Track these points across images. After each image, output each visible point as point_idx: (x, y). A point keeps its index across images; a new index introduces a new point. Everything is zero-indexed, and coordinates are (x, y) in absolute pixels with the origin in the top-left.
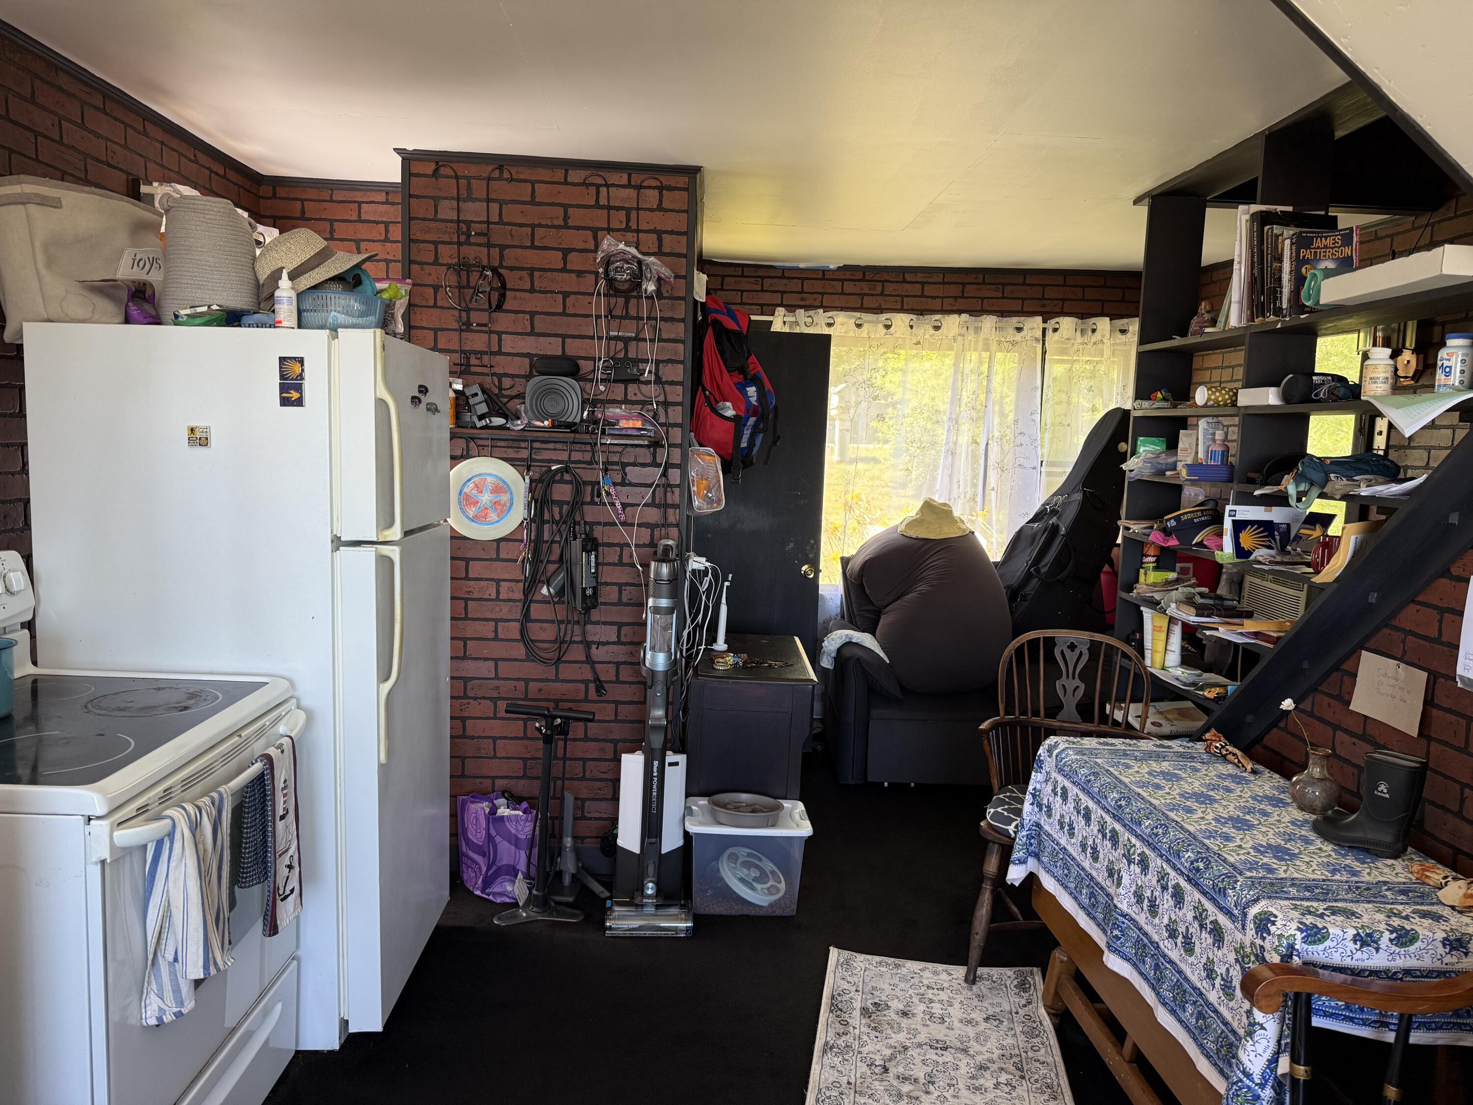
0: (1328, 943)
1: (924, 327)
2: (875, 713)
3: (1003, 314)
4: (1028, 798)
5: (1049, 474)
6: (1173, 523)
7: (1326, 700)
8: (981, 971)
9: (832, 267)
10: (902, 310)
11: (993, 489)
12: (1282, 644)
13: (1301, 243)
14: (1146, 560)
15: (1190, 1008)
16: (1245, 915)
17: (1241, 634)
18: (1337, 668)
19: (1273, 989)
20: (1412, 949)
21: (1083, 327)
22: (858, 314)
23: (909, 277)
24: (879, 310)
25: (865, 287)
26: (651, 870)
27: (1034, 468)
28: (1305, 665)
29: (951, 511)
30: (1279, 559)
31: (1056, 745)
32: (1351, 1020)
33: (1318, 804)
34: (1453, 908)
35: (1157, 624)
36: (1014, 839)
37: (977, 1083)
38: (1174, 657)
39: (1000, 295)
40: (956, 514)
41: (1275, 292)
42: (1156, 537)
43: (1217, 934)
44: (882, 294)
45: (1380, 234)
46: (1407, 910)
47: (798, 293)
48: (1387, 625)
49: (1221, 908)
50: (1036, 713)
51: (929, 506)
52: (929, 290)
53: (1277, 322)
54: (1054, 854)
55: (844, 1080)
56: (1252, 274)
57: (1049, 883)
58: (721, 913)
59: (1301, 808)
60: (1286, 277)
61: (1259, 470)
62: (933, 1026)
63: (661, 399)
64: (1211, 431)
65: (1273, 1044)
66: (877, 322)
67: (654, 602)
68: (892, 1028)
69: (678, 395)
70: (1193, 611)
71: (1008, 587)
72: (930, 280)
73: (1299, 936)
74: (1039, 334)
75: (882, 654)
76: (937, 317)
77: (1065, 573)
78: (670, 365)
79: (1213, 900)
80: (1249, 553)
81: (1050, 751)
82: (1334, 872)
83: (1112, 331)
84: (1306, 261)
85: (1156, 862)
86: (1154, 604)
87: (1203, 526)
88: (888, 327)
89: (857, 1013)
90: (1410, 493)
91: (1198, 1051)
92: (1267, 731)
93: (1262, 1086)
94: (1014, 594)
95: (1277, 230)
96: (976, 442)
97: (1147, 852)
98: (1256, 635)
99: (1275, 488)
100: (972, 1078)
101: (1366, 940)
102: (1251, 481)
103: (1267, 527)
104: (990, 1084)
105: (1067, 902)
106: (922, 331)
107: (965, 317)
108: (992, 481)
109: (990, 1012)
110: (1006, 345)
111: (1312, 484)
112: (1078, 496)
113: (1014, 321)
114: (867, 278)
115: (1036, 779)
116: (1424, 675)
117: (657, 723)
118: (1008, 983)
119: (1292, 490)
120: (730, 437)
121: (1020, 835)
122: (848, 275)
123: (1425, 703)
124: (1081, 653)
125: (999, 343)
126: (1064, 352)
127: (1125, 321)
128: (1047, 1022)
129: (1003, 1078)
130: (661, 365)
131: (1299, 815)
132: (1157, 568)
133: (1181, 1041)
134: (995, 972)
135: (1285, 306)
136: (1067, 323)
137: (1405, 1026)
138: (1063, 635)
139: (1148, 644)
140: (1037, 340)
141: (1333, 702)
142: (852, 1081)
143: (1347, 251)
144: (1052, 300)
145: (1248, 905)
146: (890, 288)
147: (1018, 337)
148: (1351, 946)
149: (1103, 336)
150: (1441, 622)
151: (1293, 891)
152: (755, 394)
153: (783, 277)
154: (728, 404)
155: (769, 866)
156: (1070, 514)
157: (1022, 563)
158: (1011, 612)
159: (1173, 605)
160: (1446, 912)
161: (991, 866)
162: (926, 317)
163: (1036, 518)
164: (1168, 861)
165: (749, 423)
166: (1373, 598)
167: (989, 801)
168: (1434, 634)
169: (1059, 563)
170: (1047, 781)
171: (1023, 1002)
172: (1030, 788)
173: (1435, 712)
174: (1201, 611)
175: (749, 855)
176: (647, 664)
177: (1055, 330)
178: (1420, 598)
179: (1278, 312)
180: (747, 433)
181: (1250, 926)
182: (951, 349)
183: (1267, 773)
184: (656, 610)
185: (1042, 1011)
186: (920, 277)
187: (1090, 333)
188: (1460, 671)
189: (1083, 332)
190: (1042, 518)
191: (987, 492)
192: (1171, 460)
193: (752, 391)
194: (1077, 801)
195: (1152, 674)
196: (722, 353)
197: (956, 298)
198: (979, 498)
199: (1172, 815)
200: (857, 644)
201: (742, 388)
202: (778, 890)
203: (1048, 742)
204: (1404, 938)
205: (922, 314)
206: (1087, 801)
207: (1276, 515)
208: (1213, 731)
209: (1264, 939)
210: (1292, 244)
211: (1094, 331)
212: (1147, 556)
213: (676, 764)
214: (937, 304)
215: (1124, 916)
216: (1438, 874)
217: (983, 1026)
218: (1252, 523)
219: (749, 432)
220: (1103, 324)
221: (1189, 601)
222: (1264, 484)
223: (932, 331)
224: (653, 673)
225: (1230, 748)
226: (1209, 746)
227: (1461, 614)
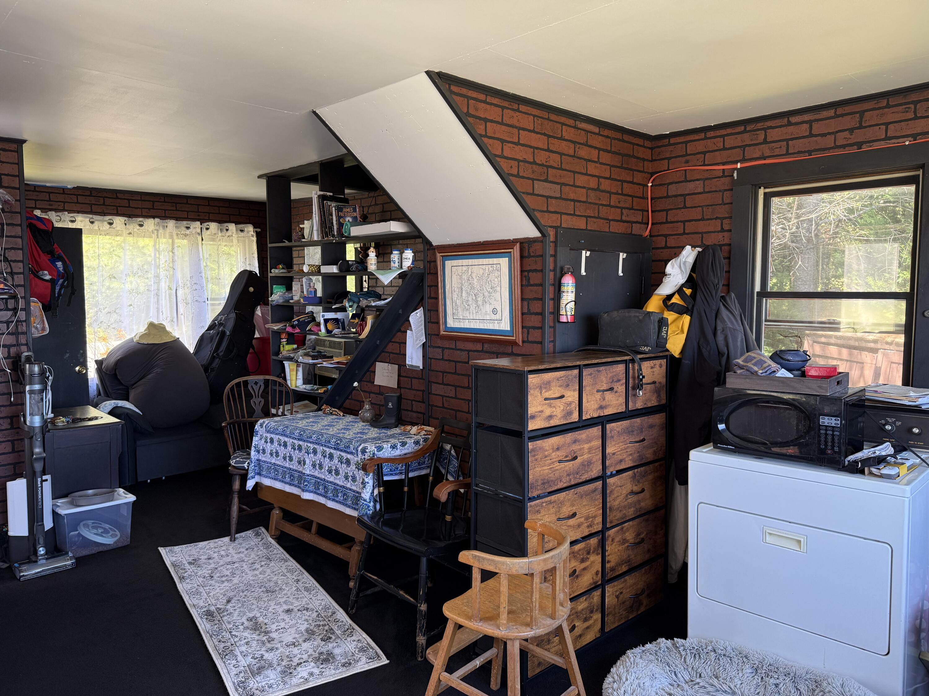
0: (384, 450)
1: (133, 226)
2: (139, 443)
3: (177, 219)
4: (253, 449)
5: (213, 305)
6: (296, 322)
7: (365, 383)
8: (237, 535)
9: (69, 187)
10: (118, 214)
11: (182, 314)
12: (349, 364)
13: (339, 210)
14: (282, 341)
15: (340, 495)
16: (357, 451)
17: (331, 364)
18: (368, 371)
19: (372, 465)
20: (406, 447)
21: (221, 228)
22: (91, 216)
23: (120, 196)
24: (104, 214)
25: (93, 200)
26: (41, 541)
27: (204, 302)
28: (357, 372)
29: (165, 328)
30: (343, 332)
31: (264, 422)
32: (392, 474)
33: (369, 418)
34: (414, 434)
35: (291, 368)
36: (247, 470)
37: (253, 568)
38: (300, 382)
39: (175, 209)
40: (168, 329)
41: (331, 228)
42: (289, 329)
43: (348, 462)
44: (104, 204)
45: (356, 197)
46: (403, 438)
47: (47, 201)
48: (383, 352)
49: (348, 453)
50: (243, 416)
51: (152, 325)
52: (132, 204)
53: (333, 240)
54: (269, 468)
55: (196, 585)
56: (321, 220)
57: (267, 482)
58: (86, 554)
59: (363, 422)
60: (335, 222)
61: (333, 298)
62: (224, 559)
63: (9, 270)
64: (308, 282)
65: (372, 487)
66: (103, 221)
67: (30, 388)
68: (206, 564)
69: (20, 268)
70: (310, 358)
71: (202, 366)
72: (133, 198)
73: (376, 449)
74: (199, 231)
75: (137, 411)
76: (141, 219)
77: (233, 354)
78: (13, 251)
79: (345, 451)
80: (331, 332)
81: (261, 425)
82: (380, 434)
83: (237, 230)
84: (341, 217)
85: (320, 449)
86: (290, 359)
87: (309, 323)
88: (111, 224)
89: (187, 565)
90: (387, 304)
91: (345, 507)
92: (345, 401)
93: (370, 502)
94: (206, 368)
95: (329, 203)
96: (171, 289)
97: (316, 446)
98: (338, 363)
99: (341, 305)
100: (251, 567)
101: (394, 447)
102: (331, 303)
103: (336, 320)
104: (259, 566)
105: (278, 485)
106: (132, 226)
107: (157, 220)
108: (181, 310)
109: (247, 547)
110: (182, 236)
111: (354, 303)
112: (233, 315)
113: (185, 223)
114: (93, 195)
115: (255, 439)
116: (397, 366)
117: (39, 456)
118: (250, 536)
119: (347, 305)
120: (48, 292)
121: (251, 466)
122: (80, 192)
123: (399, 376)
124: (260, 386)
125: (177, 235)
126: (213, 240)
127: (243, 225)
128: (273, 542)
129: (263, 563)
130: (6, 251)
131: (364, 424)
132: (288, 344)
133: (338, 509)
134: (243, 534)
135: (336, 234)
136: (213, 226)
137: (407, 474)
138: (250, 378)
139: (288, 377)
140: (198, 234)
141: (368, 383)
142: (199, 584)
143: (355, 214)
144: (204, 213)
145: (358, 447)
146: (108, 202)
147: (188, 232)
148: (390, 450)
149: (233, 233)
150: (400, 347)
151: (370, 440)
152: (62, 266)
153: (35, 191)
154: (46, 272)
155: (107, 526)
156: (230, 325)
157: (207, 353)
158: (207, 378)
159: (301, 357)
160: (413, 436)
161: (237, 485)
162: (134, 219)
163: (210, 328)
164: (325, 446)
165: (59, 283)
166: (378, 342)
167: (230, 458)
168: (398, 352)
169: (228, 349)
170: (261, 439)
171: (260, 540)
172: (253, 444)
173: (401, 378)
174: (314, 358)
175: (93, 523)
176: (28, 423)
177: (207, 229)
178: (393, 340)
179: (333, 236)
180: (57, 288)
181: (360, 453)
182: (151, 237)
183: (348, 416)
184: (32, 392)
185: (270, 539)
186: (127, 196)
187: (225, 231)
188: (407, 363)
189: (221, 230)
190: (214, 328)
191: (179, 316)
192: (290, 295)
193: (59, 264)
194: (279, 441)
195: (293, 390)
196: (37, 243)
197: (149, 209)
198: (175, 320)
199: (322, 431)
200: (121, 407)
201: (53, 262)
202: (117, 535)
203: (259, 422)
204: (404, 444)
205: (130, 217)
206: (283, 439)
207: (339, 315)
208: (325, 405)
209: (365, 455)
210: (335, 209)
211: (227, 230)
212: (283, 339)
213: (46, 480)
214: (138, 212)
215: (308, 476)
216: (409, 428)
217: (246, 552)
218: (331, 319)
219: (59, 288)
220: (232, 227)
221: (306, 355)
222: (335, 304)
223: (138, 227)
224: (32, 428)
225: (333, 409)
226: (325, 411)
227: (405, 343)
